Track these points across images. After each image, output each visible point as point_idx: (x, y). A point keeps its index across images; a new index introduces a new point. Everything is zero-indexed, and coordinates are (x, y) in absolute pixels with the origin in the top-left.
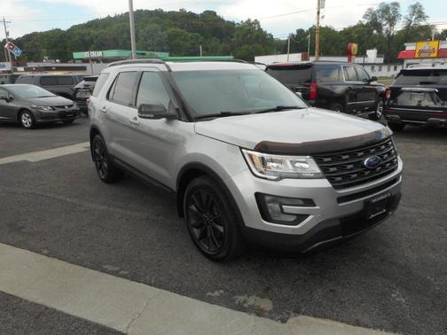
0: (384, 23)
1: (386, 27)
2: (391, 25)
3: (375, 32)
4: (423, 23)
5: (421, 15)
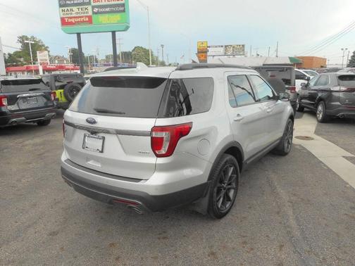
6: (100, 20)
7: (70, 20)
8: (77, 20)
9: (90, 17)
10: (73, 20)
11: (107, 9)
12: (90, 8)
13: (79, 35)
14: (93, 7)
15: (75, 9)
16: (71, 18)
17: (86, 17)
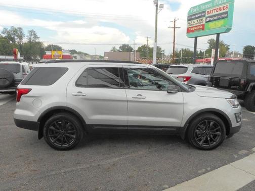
0: (16, 38)
1: (17, 40)
2: (20, 39)
3: (11, 42)
4: (37, 41)
5: (35, 36)
6: (209, 26)
7: (192, 29)
8: (196, 28)
9: (203, 25)
10: (193, 29)
11: (215, 18)
12: (204, 18)
13: (196, 38)
14: (207, 18)
15: (196, 21)
16: (192, 27)
17: (201, 25)
